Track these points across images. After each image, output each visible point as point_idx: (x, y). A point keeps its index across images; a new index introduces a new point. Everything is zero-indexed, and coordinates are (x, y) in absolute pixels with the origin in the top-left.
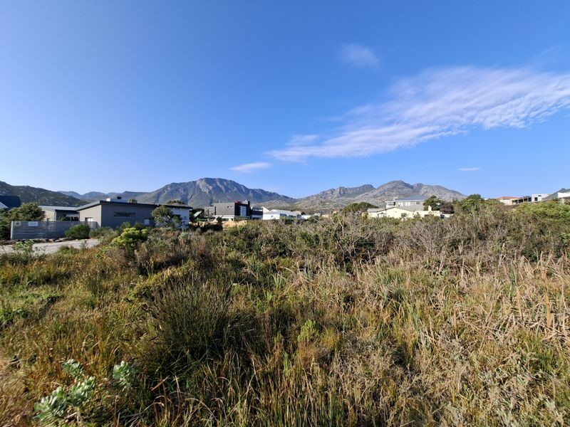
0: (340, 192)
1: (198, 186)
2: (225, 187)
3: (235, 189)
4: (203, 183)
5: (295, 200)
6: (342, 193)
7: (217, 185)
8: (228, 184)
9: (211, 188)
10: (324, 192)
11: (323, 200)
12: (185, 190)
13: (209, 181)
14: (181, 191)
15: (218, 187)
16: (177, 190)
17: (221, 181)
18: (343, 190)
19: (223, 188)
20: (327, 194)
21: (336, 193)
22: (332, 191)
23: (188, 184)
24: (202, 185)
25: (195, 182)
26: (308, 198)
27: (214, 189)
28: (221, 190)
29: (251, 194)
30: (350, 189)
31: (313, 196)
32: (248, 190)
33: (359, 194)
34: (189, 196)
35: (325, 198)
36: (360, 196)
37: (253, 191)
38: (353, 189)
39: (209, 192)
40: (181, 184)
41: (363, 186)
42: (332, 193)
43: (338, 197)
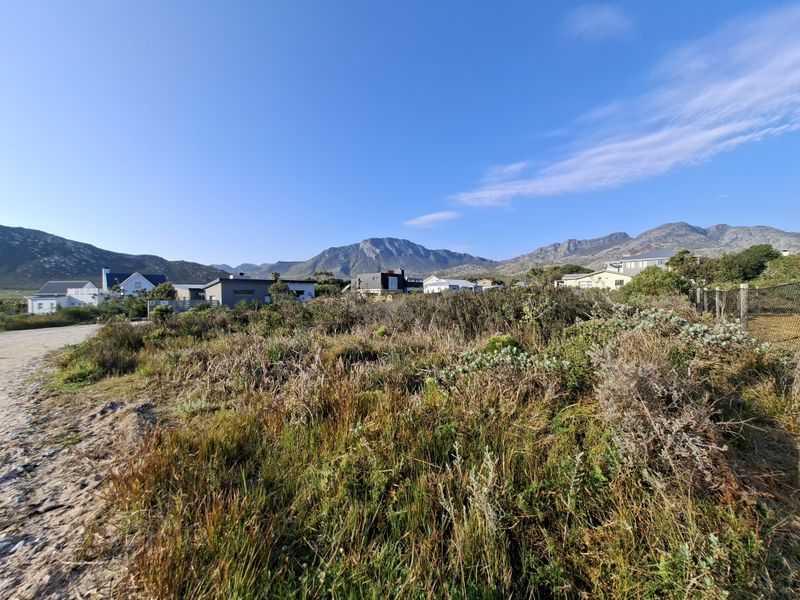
0: (569, 249)
1: (362, 250)
2: (397, 250)
3: (411, 251)
4: (369, 245)
5: (497, 264)
6: (572, 248)
7: (385, 248)
8: (400, 245)
9: (378, 251)
10: (541, 249)
12: (346, 256)
13: (376, 242)
14: (341, 257)
15: (387, 249)
16: (337, 256)
17: (391, 241)
18: (575, 244)
19: (394, 251)
20: (546, 252)
21: (563, 250)
22: (556, 247)
23: (349, 248)
24: (367, 248)
25: (357, 245)
26: (516, 260)
27: (381, 252)
28: (391, 253)
29: (432, 257)
30: (586, 242)
31: (524, 256)
32: (428, 252)
33: (602, 248)
34: (352, 264)
35: (543, 258)
36: (605, 251)
37: (435, 253)
38: (591, 241)
39: (377, 257)
40: (340, 248)
41: (611, 236)
42: (556, 249)
43: (565, 255)
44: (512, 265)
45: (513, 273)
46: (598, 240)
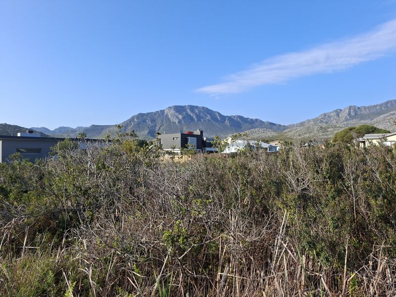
0: (349, 114)
1: (167, 115)
2: (197, 116)
3: (209, 117)
4: (172, 111)
5: (285, 127)
6: (353, 114)
7: (187, 113)
8: (200, 112)
9: (180, 117)
10: (325, 115)
11: (324, 125)
12: (153, 121)
13: (179, 109)
14: (149, 122)
15: (189, 115)
16: (144, 121)
17: (192, 108)
18: (355, 110)
19: (194, 117)
20: (329, 117)
21: (344, 115)
22: (338, 112)
23: (155, 114)
24: (170, 114)
25: (163, 112)
26: (302, 124)
27: (184, 118)
28: (192, 119)
29: (227, 122)
30: (365, 108)
31: (309, 121)
32: (224, 118)
33: (379, 114)
35: (326, 123)
36: (382, 116)
37: (230, 118)
38: (369, 108)
39: (179, 122)
40: (148, 114)
41: (387, 103)
42: (338, 115)
43: (346, 120)
44: (299, 129)
45: (300, 135)
46: (375, 106)
